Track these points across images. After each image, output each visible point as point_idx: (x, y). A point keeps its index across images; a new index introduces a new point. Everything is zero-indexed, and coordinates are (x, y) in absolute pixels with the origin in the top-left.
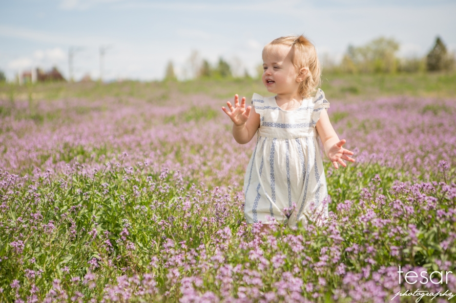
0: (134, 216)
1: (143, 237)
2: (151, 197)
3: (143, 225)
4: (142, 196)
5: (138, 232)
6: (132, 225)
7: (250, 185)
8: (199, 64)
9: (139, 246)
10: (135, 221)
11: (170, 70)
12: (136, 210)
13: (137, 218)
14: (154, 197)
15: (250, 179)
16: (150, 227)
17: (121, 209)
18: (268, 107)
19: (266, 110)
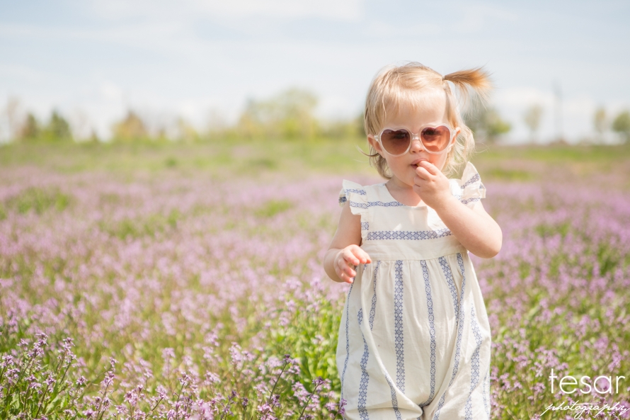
18: (376, 204)
19: (371, 209)
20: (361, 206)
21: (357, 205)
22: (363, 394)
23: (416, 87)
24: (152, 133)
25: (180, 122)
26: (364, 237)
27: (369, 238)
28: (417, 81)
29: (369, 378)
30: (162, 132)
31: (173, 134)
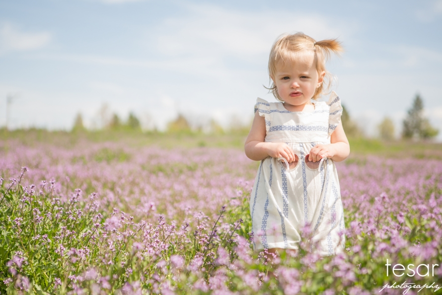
0: (31, 248)
1: (43, 278)
2: (56, 225)
3: (43, 262)
4: (44, 223)
5: (36, 270)
6: (28, 261)
7: (256, 204)
8: (109, 117)
9: (36, 289)
10: (32, 254)
11: (79, 120)
12: (35, 241)
13: (36, 252)
14: (61, 226)
15: (256, 197)
16: (53, 263)
17: (15, 240)
18: (275, 111)
19: (272, 113)
20: (266, 112)
21: (263, 111)
22: (264, 223)
23: (297, 49)
24: (193, 129)
25: (213, 123)
26: (268, 129)
27: (270, 131)
28: (298, 45)
29: (269, 214)
30: (200, 128)
31: (207, 130)
